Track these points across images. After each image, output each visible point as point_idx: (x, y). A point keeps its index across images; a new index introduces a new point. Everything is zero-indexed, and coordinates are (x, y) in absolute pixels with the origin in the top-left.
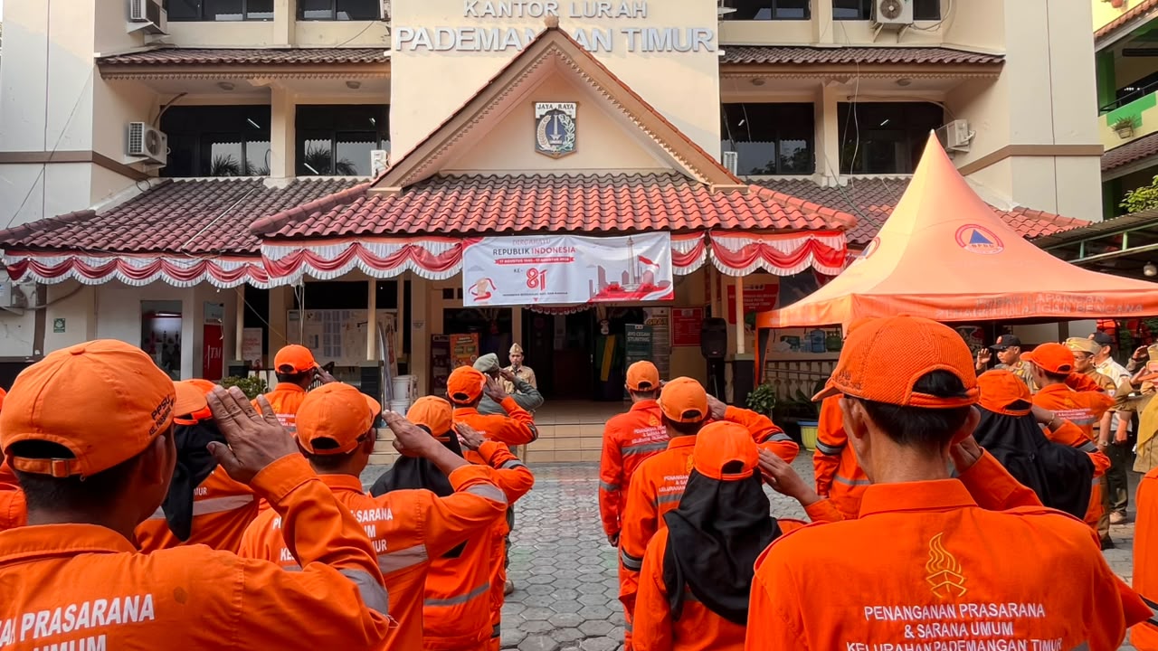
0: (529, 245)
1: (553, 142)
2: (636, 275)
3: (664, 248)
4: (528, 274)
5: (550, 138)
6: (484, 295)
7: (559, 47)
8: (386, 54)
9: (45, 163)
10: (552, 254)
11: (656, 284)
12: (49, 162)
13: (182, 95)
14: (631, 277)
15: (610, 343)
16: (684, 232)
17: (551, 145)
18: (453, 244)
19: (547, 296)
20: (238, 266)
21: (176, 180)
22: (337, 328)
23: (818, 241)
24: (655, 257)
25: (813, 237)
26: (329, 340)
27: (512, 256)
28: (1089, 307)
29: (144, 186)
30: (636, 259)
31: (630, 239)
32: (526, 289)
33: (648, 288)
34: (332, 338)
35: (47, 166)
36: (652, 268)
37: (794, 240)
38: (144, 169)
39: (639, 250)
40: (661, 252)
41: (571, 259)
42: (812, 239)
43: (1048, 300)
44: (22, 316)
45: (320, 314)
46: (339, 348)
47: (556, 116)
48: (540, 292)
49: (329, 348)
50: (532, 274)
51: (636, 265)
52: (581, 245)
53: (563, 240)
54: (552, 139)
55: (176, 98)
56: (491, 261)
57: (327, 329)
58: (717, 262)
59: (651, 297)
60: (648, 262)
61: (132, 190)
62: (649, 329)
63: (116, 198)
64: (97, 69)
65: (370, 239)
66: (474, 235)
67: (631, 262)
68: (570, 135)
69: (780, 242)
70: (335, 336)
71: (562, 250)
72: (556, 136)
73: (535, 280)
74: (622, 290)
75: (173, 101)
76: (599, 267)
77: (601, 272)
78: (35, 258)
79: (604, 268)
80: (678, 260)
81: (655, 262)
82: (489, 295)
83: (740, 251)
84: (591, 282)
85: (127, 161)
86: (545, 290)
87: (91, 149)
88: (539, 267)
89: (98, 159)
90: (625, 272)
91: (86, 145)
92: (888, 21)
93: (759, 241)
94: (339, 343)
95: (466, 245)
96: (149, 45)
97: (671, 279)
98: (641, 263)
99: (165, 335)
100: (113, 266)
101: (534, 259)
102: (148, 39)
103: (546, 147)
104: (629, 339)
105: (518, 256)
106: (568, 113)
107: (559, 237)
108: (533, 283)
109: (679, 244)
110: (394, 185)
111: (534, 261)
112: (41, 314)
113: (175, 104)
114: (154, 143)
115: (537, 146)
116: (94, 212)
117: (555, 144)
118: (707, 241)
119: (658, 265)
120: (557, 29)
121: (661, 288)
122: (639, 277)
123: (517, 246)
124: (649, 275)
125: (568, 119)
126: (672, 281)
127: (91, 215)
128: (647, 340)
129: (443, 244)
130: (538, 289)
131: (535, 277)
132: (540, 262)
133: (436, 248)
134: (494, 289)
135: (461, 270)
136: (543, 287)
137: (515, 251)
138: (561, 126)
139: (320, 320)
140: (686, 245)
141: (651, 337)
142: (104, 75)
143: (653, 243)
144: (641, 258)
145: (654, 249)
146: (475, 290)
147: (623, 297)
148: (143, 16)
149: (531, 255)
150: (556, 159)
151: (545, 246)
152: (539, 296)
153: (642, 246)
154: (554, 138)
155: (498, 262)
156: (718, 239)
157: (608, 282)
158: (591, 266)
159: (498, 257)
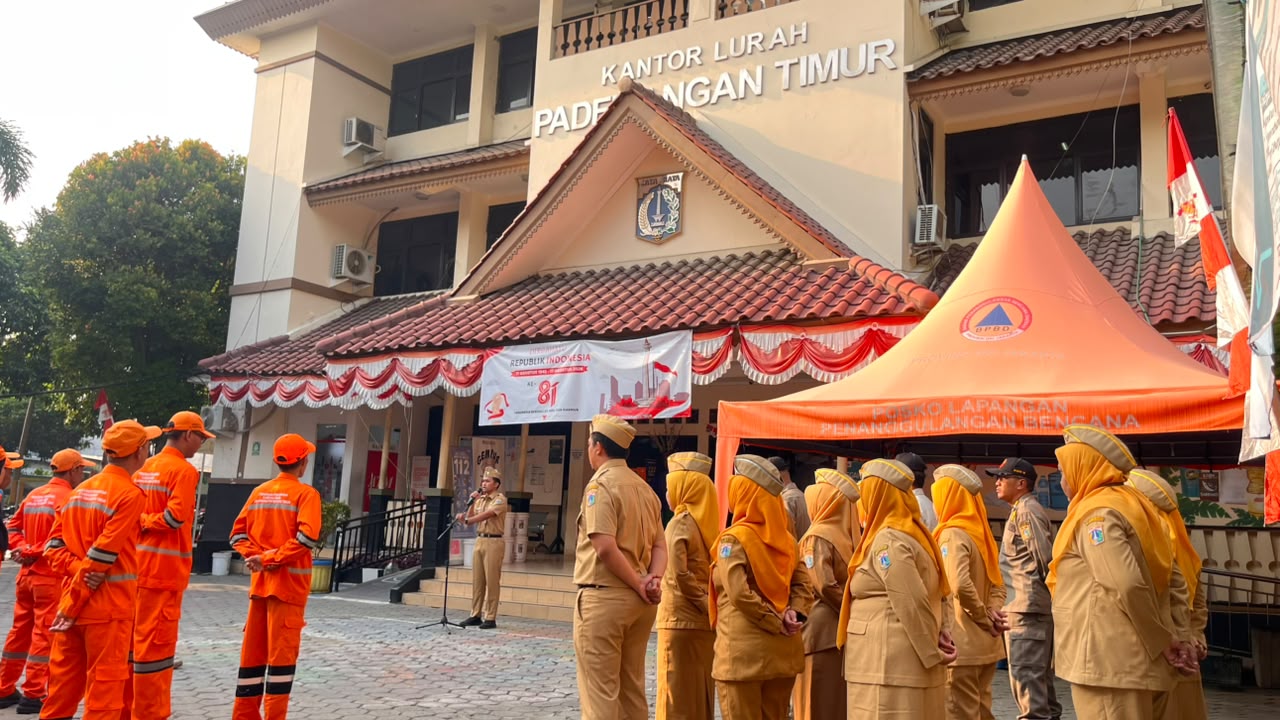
0: (545, 354)
1: (655, 224)
2: (651, 386)
3: (684, 351)
4: (541, 388)
5: (651, 220)
6: (498, 413)
8: (527, 143)
9: (261, 292)
10: (566, 364)
11: (672, 398)
12: (265, 292)
13: (394, 210)
14: (645, 389)
16: (709, 328)
17: (653, 228)
18: (476, 356)
19: (555, 413)
21: (383, 298)
23: (883, 332)
24: (673, 362)
25: (876, 327)
27: (528, 367)
28: (1043, 419)
29: (349, 308)
30: (651, 367)
31: (646, 341)
32: (537, 405)
33: (664, 403)
35: (263, 295)
36: (669, 378)
37: (849, 332)
38: (350, 290)
39: (654, 356)
40: (681, 357)
41: (585, 369)
42: (875, 329)
43: (979, 408)
44: (231, 439)
47: (659, 193)
48: (549, 408)
50: (545, 387)
51: (651, 374)
52: (597, 350)
53: (578, 347)
54: (654, 221)
55: (388, 214)
56: (507, 374)
58: (745, 366)
59: (667, 413)
60: (665, 369)
61: (335, 310)
63: (316, 320)
64: (305, 198)
66: (494, 345)
67: (645, 370)
68: (674, 214)
69: (830, 336)
71: (576, 358)
72: (658, 217)
73: (546, 394)
74: (634, 405)
75: (384, 218)
76: (613, 378)
77: (614, 383)
78: (227, 383)
79: (617, 379)
80: (701, 365)
81: (673, 370)
82: (502, 412)
83: (775, 351)
84: (603, 395)
85: (332, 283)
86: (555, 407)
87: (291, 276)
88: (552, 379)
89: (297, 285)
90: (639, 382)
91: (288, 272)
93: (800, 336)
95: (487, 356)
96: (367, 164)
97: (689, 390)
98: (657, 370)
99: (332, 460)
100: (302, 389)
101: (548, 370)
102: (367, 158)
103: (647, 231)
105: (533, 367)
106: (673, 187)
107: (573, 344)
108: (544, 398)
109: (703, 344)
110: (471, 293)
111: (548, 371)
112: (246, 436)
113: (387, 220)
114: (357, 263)
115: (638, 230)
116: (288, 337)
117: (657, 227)
118: (736, 341)
119: (675, 373)
120: (633, 92)
121: (680, 403)
122: (654, 389)
123: (535, 355)
124: (665, 386)
125: (673, 194)
126: (690, 393)
127: (285, 339)
129: (467, 356)
130: (548, 406)
131: (546, 391)
132: (553, 373)
133: (461, 361)
134: (507, 405)
135: (480, 387)
136: (553, 403)
137: (531, 361)
138: (664, 204)
140: (712, 345)
142: (311, 204)
143: (670, 344)
144: (657, 365)
145: (673, 353)
146: (490, 407)
147: (635, 413)
148: (353, 140)
149: (546, 364)
150: (660, 244)
151: (560, 355)
152: (547, 414)
153: (661, 349)
154: (656, 219)
155: (514, 374)
156: (749, 336)
157: (621, 395)
158: (604, 376)
159: (515, 368)
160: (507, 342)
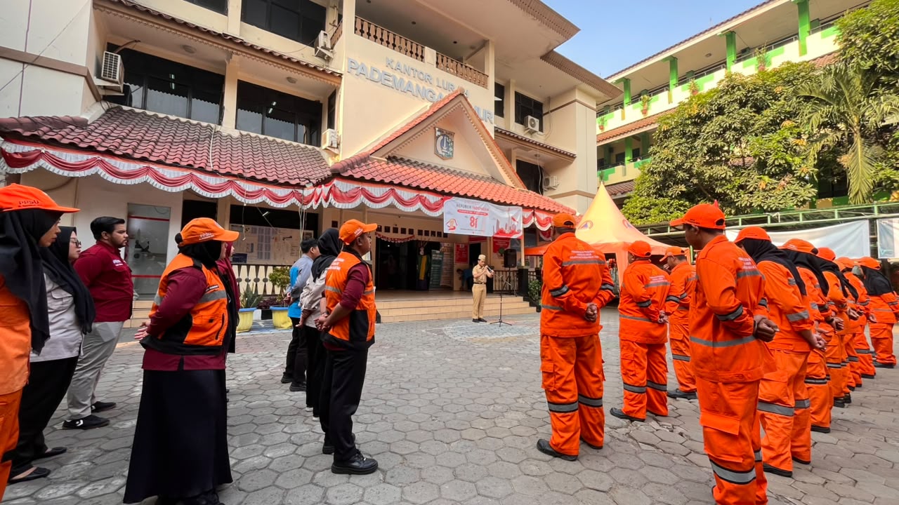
0: (472, 205)
1: (443, 150)
3: (520, 214)
4: (471, 219)
5: (442, 148)
6: (452, 228)
7: (463, 104)
9: (22, 62)
10: (480, 211)
11: (516, 231)
13: (136, 41)
14: (508, 226)
15: (424, 259)
16: (528, 208)
17: (443, 152)
18: (441, 198)
19: (478, 232)
20: (257, 189)
22: (269, 239)
24: (517, 218)
26: (261, 248)
27: (464, 209)
29: (105, 107)
31: (510, 208)
32: (470, 227)
33: (514, 233)
34: (264, 247)
36: (516, 223)
38: (101, 92)
39: (512, 214)
40: (519, 216)
41: (487, 214)
45: (256, 229)
46: (269, 253)
47: (445, 138)
49: (262, 253)
51: (510, 221)
52: (492, 208)
53: (485, 204)
55: (130, 42)
56: (455, 210)
57: (261, 239)
58: (537, 224)
59: (515, 236)
60: (514, 220)
61: (96, 107)
62: (442, 253)
63: (94, 112)
65: (401, 188)
66: (450, 195)
67: (509, 219)
68: (451, 149)
70: (266, 245)
71: (485, 209)
73: (473, 223)
74: (504, 232)
75: (128, 44)
76: (497, 220)
77: (498, 222)
80: (525, 221)
81: (517, 220)
82: (454, 228)
83: (544, 220)
84: (494, 226)
86: (477, 229)
88: (475, 216)
89: (87, 76)
90: (506, 223)
92: (531, 128)
94: (269, 249)
95: (446, 199)
97: (522, 229)
98: (512, 220)
103: (440, 152)
104: (433, 258)
105: (467, 209)
106: (450, 137)
107: (482, 203)
109: (525, 213)
110: (382, 157)
111: (473, 213)
113: (128, 47)
115: (436, 151)
116: (87, 120)
118: (534, 214)
119: (518, 222)
120: (463, 95)
121: (518, 233)
122: (510, 227)
123: (467, 204)
124: (514, 226)
125: (450, 140)
127: (86, 123)
128: (440, 259)
130: (474, 228)
131: (473, 221)
132: (475, 214)
133: (432, 199)
134: (457, 225)
135: (443, 214)
136: (476, 227)
137: (465, 206)
138: (447, 143)
139: (255, 232)
140: (528, 214)
141: (442, 258)
142: (93, 4)
143: (516, 211)
144: (512, 218)
145: (517, 215)
146: (449, 224)
149: (472, 209)
151: (477, 206)
152: (475, 231)
153: (513, 212)
155: (458, 211)
156: (537, 213)
157: (500, 227)
158: (494, 219)
159: (459, 208)
160: (457, 195)
